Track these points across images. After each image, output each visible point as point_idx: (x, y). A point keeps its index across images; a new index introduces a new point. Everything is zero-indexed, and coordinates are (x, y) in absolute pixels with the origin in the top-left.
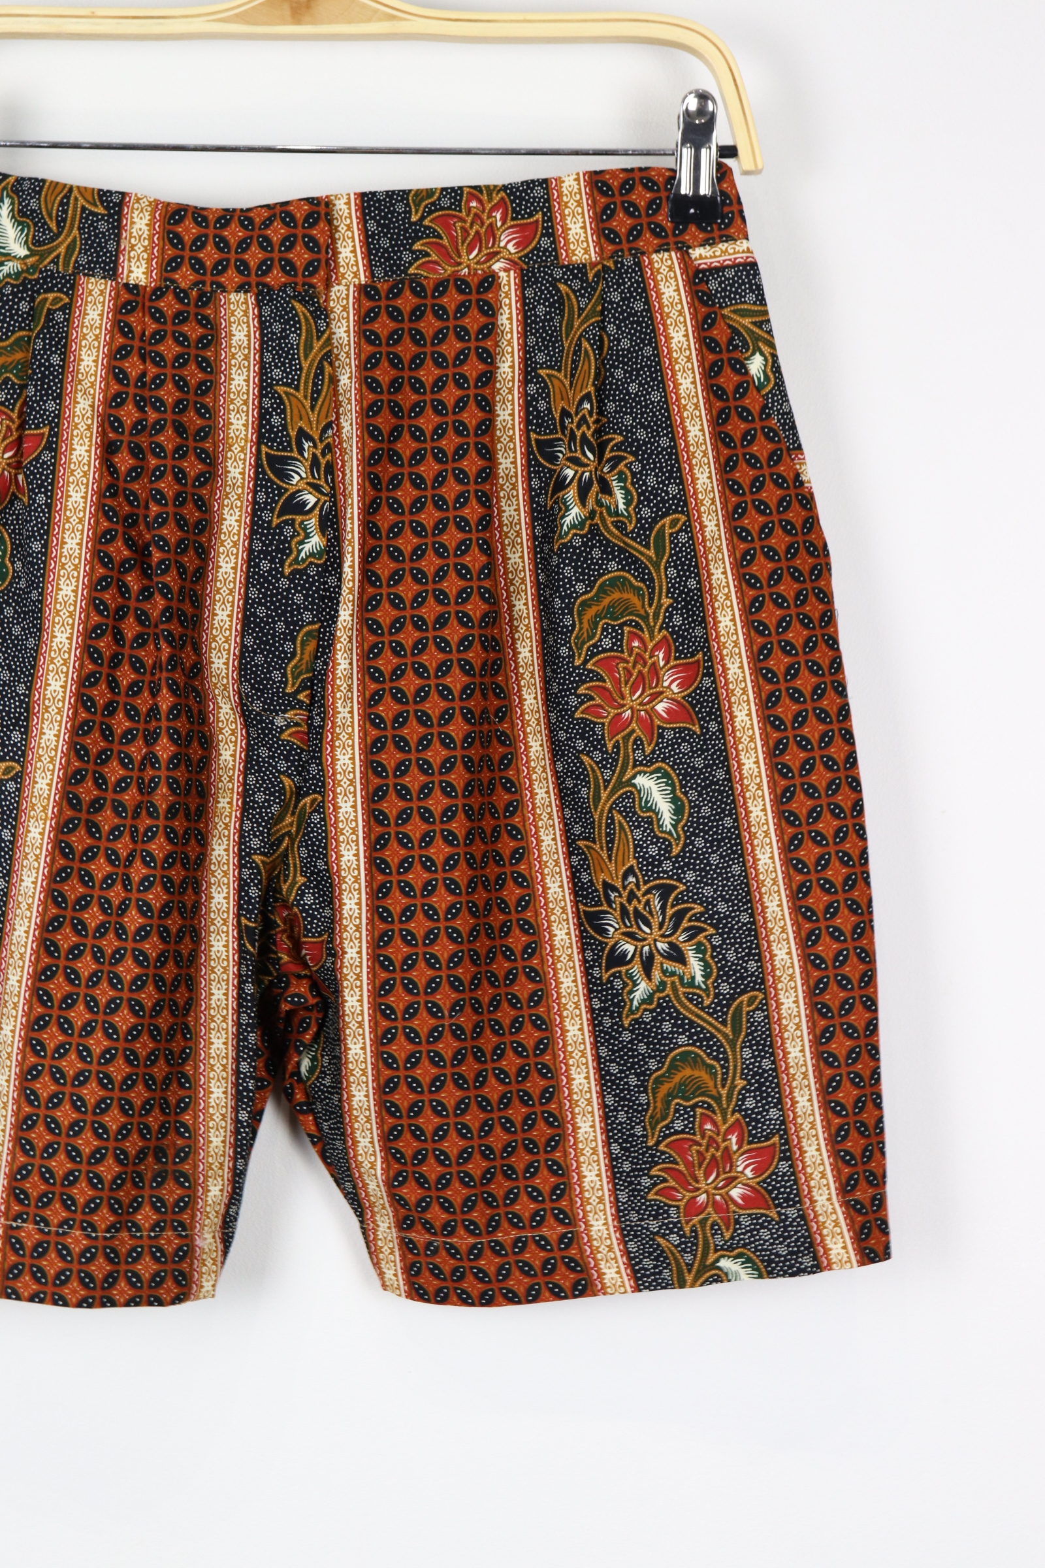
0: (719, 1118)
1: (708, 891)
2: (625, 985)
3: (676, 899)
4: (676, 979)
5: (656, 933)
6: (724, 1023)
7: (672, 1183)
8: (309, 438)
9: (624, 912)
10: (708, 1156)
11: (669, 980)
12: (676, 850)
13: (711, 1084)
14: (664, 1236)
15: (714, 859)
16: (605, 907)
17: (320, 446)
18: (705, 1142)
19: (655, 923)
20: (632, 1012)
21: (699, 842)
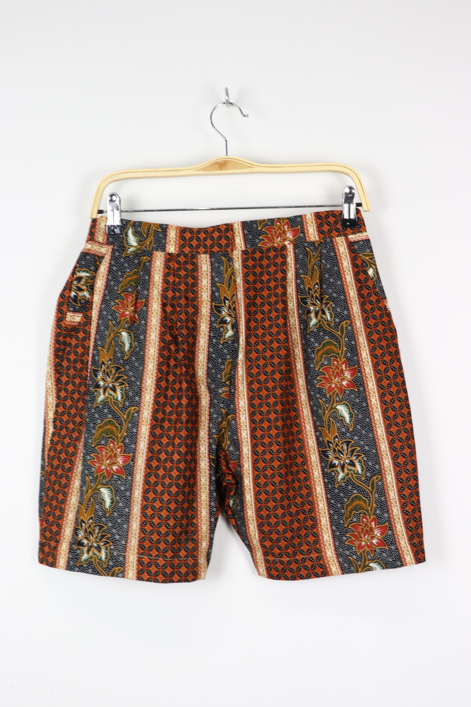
0: (368, 517)
1: (362, 443)
2: (336, 474)
3: (352, 446)
4: (352, 472)
5: (345, 457)
6: (369, 486)
7: (353, 539)
8: (228, 299)
9: (335, 450)
10: (365, 529)
11: (350, 472)
12: (351, 430)
13: (365, 506)
14: (351, 556)
15: (364, 432)
16: (328, 449)
17: (231, 302)
18: (363, 525)
19: (345, 453)
20: (338, 483)
21: (358, 427)
